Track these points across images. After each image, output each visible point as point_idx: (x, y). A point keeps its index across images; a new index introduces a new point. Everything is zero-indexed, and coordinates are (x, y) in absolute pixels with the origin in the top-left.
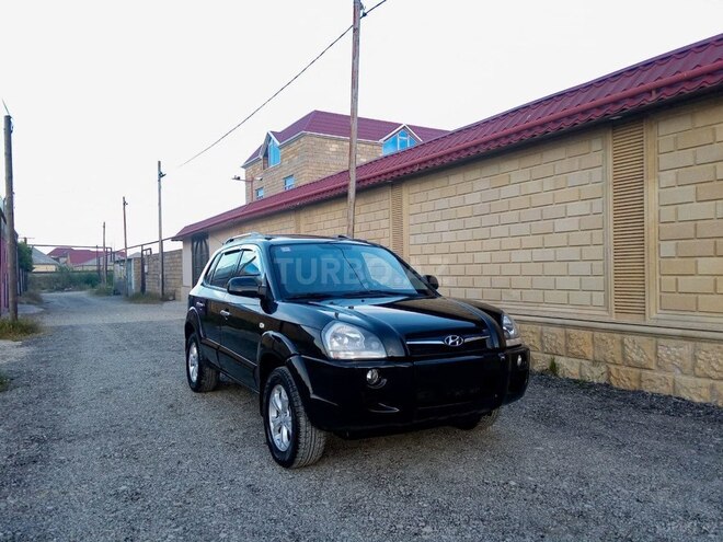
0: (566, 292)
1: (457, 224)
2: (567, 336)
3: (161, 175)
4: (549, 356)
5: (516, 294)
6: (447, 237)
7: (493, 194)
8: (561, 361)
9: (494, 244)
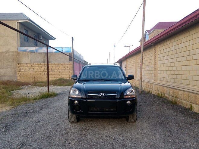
0: (196, 81)
1: (169, 57)
2: (195, 97)
3: (114, 46)
4: (190, 103)
5: (183, 81)
6: (166, 61)
7: (177, 47)
8: (194, 105)
9: (177, 64)
